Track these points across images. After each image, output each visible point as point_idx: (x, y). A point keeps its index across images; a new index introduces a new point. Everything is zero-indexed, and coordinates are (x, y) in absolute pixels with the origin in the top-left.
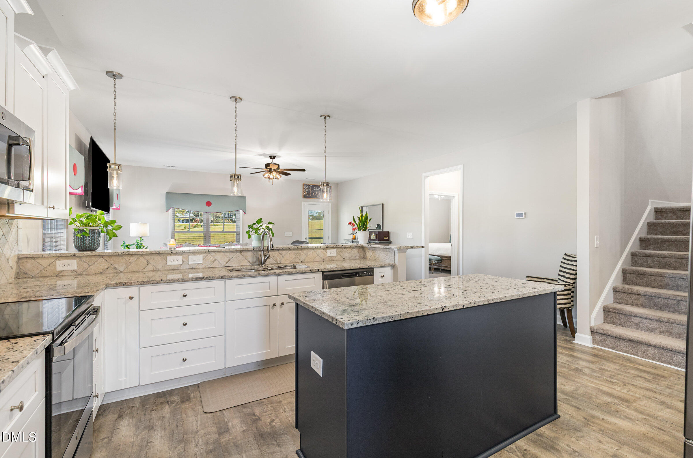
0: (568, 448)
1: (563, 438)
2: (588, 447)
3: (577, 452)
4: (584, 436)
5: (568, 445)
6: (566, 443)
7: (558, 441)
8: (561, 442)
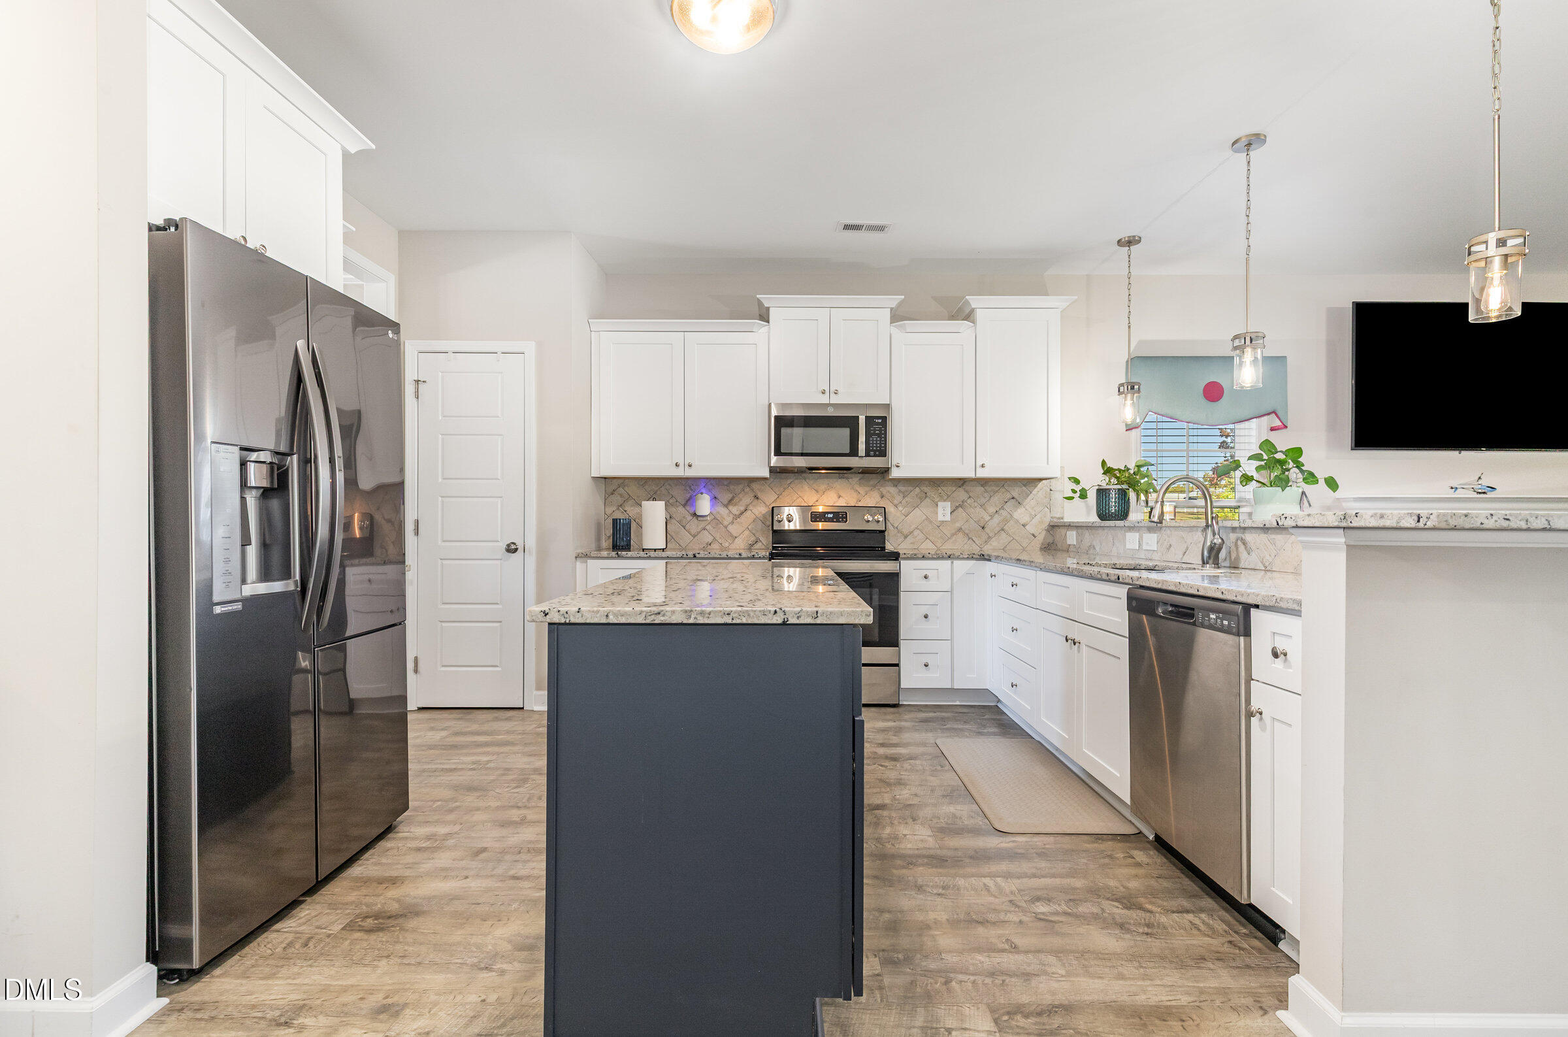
0: (502, 966)
1: (515, 985)
2: (459, 998)
3: (481, 969)
4: (467, 1025)
5: (502, 973)
6: (507, 977)
7: (524, 971)
8: (518, 972)
